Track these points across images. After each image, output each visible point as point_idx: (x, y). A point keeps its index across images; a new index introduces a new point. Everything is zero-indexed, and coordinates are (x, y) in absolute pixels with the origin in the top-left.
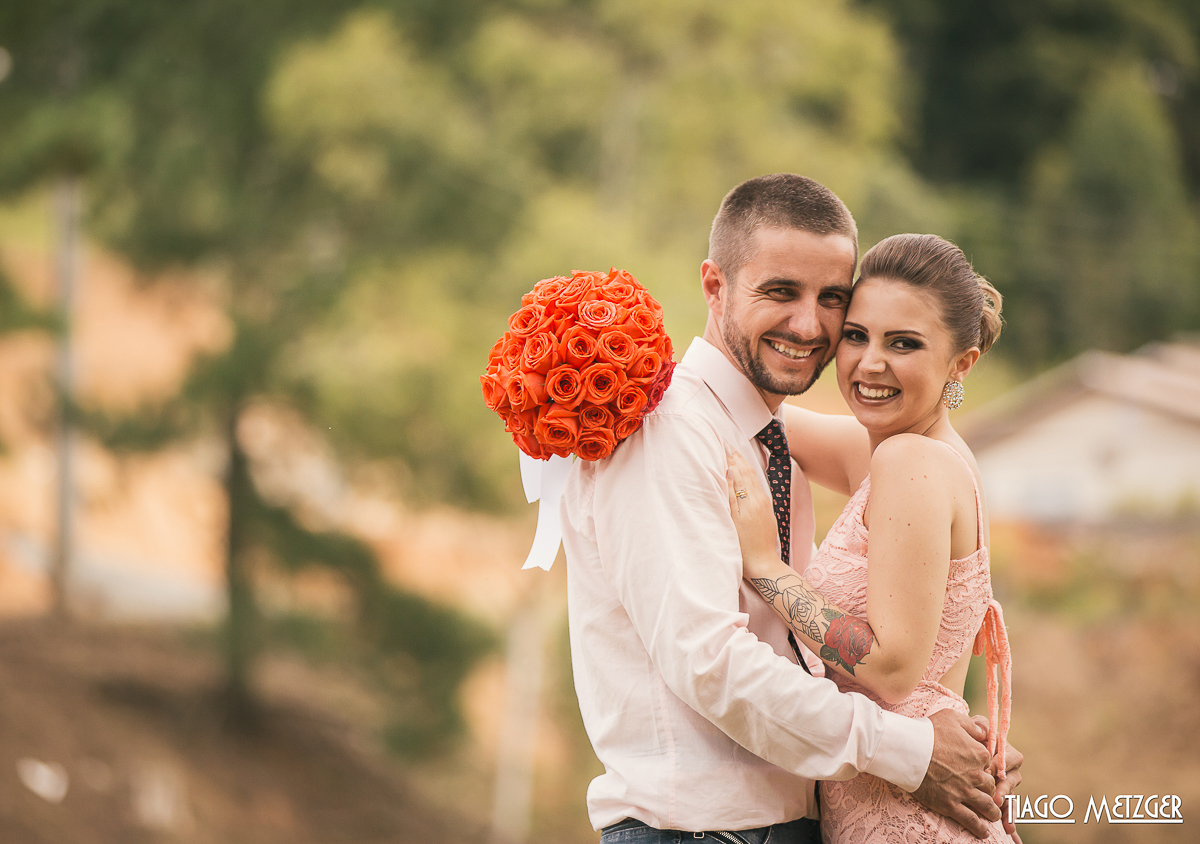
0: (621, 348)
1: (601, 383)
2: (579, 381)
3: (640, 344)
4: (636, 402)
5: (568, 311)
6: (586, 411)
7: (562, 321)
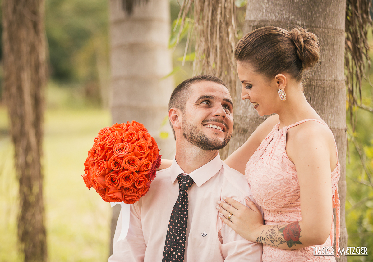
0: (134, 162)
1: (127, 179)
2: (118, 179)
3: (141, 159)
4: (143, 183)
5: (110, 149)
6: (122, 189)
7: (108, 154)
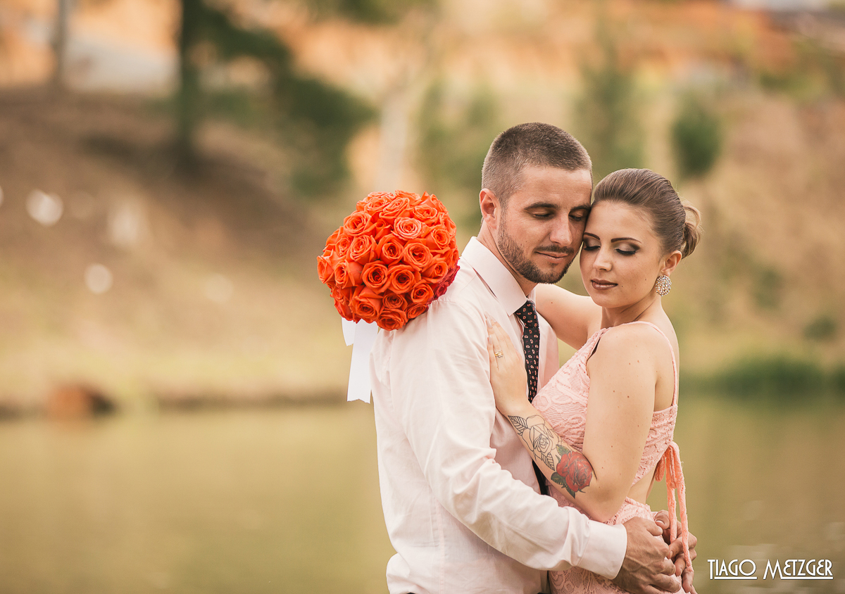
0: (421, 256)
1: (402, 278)
2: (386, 275)
3: (434, 254)
4: (424, 296)
5: (387, 222)
6: (389, 296)
7: (382, 229)
